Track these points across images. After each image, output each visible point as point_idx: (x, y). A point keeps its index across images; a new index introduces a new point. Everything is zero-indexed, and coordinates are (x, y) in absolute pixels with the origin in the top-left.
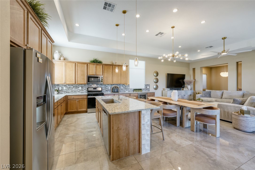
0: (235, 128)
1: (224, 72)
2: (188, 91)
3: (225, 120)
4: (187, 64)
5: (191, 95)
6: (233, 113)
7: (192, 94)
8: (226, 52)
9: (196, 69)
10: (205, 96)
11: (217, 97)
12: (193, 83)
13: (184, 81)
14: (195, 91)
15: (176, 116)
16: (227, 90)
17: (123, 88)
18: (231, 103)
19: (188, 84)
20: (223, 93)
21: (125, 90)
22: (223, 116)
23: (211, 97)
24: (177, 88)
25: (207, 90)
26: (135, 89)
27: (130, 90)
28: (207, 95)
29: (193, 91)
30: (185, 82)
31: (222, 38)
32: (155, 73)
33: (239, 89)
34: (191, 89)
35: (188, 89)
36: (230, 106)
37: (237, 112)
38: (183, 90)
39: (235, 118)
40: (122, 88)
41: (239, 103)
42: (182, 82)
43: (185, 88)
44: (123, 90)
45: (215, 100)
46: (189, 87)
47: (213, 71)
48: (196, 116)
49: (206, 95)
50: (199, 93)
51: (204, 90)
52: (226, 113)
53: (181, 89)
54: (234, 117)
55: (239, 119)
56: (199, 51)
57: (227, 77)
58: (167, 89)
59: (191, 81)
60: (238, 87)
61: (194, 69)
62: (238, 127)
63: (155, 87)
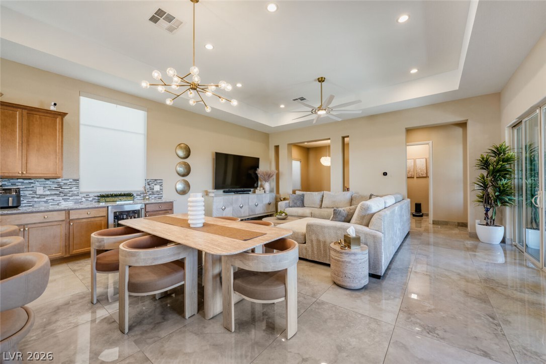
0: (335, 283)
1: (326, 156)
2: (264, 195)
3: (320, 261)
4: (264, 135)
5: (269, 204)
6: (332, 245)
7: (273, 201)
8: (325, 110)
9: (280, 147)
10: (295, 205)
11: (313, 206)
12: (274, 177)
13: (257, 172)
14: (278, 195)
15: (183, 283)
16: (330, 191)
17: (48, 193)
18: (331, 219)
19: (266, 181)
20: (323, 196)
21: (55, 198)
22: (316, 252)
23: (304, 207)
24: (243, 189)
25: (298, 193)
26: (104, 194)
27: (84, 199)
28: (298, 203)
29: (274, 194)
30: (259, 175)
31: (318, 79)
32: (181, 148)
33: (346, 189)
34: (271, 191)
35: (264, 190)
36: (328, 227)
37: (339, 243)
38: (254, 192)
39: (335, 259)
40: (40, 191)
41: (343, 218)
42: (253, 176)
43: (258, 188)
44: (47, 198)
45: (310, 211)
46: (267, 186)
47: (312, 155)
48: (235, 278)
49: (296, 203)
50: (284, 199)
51: (294, 192)
52: (322, 245)
53: (250, 191)
54: (334, 257)
55: (342, 262)
56: (282, 106)
57: (330, 167)
58: (213, 193)
59: (270, 174)
60: (345, 185)
61: (277, 147)
62: (339, 280)
63: (180, 186)
